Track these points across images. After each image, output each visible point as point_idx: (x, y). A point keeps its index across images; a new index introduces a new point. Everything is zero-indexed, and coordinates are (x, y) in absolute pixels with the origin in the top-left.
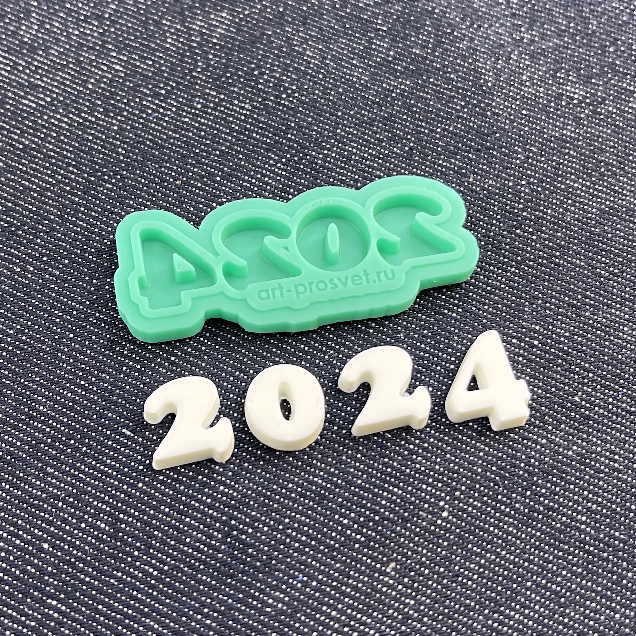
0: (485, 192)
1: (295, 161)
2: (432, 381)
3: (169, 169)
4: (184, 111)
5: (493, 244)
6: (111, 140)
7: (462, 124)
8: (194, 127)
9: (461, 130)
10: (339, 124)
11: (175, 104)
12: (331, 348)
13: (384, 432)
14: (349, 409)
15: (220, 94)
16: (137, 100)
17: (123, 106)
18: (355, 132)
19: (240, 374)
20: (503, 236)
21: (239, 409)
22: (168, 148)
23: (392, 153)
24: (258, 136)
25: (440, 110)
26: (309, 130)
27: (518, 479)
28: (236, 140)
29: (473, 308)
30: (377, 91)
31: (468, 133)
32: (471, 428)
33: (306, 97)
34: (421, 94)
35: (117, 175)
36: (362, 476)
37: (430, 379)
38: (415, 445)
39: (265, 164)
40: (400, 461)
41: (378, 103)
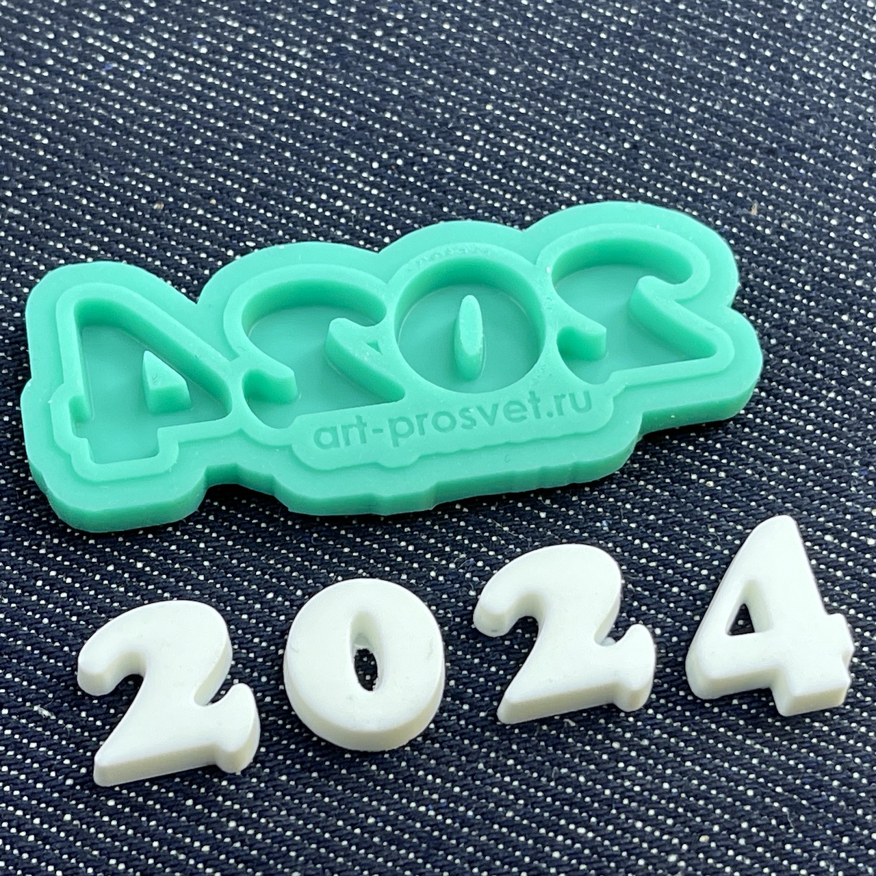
0: (782, 238)
1: (398, 166)
2: (661, 616)
3: (139, 178)
4: (171, 58)
5: (794, 344)
6: (20, 116)
7: (740, 99)
8: (192, 92)
9: (738, 110)
10: (489, 94)
11: (155, 44)
12: (462, 548)
13: (563, 716)
14: (493, 669)
15: (248, 26)
16: (76, 35)
17: (46, 47)
18: (523, 110)
19: (276, 596)
20: (815, 328)
21: (272, 667)
22: (137, 136)
23: (597, 154)
24: (324, 115)
25: (696, 68)
26: (429, 104)
27: (827, 811)
28: (277, 122)
29: (749, 472)
30: (569, 27)
31: (752, 116)
32: (737, 711)
33: (424, 37)
34: (660, 35)
35: (31, 188)
36: (515, 802)
37: (658, 613)
38: (623, 742)
39: (336, 173)
40: (592, 772)
41: (570, 51)
